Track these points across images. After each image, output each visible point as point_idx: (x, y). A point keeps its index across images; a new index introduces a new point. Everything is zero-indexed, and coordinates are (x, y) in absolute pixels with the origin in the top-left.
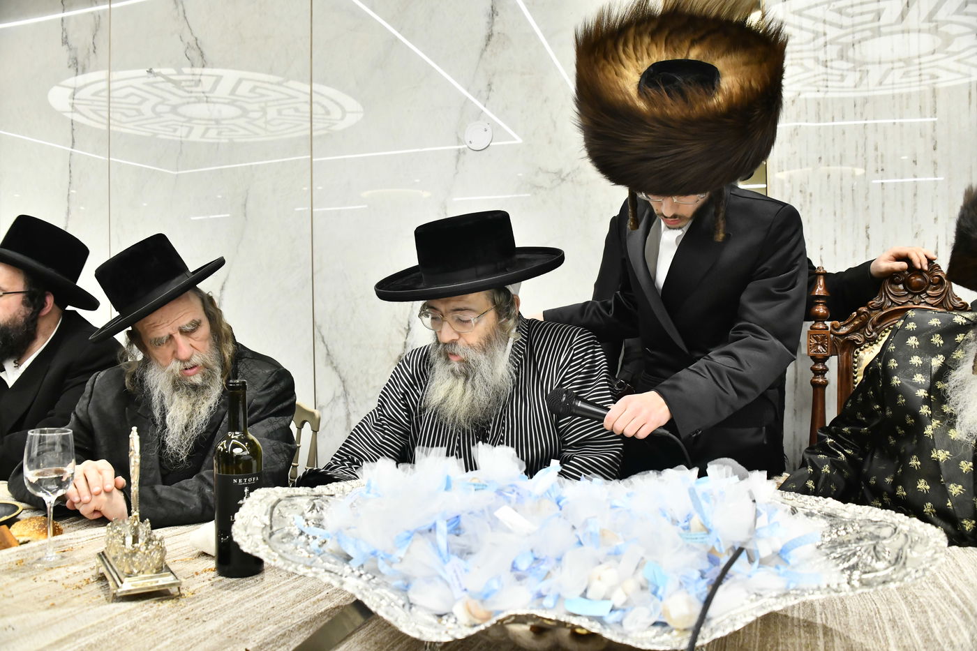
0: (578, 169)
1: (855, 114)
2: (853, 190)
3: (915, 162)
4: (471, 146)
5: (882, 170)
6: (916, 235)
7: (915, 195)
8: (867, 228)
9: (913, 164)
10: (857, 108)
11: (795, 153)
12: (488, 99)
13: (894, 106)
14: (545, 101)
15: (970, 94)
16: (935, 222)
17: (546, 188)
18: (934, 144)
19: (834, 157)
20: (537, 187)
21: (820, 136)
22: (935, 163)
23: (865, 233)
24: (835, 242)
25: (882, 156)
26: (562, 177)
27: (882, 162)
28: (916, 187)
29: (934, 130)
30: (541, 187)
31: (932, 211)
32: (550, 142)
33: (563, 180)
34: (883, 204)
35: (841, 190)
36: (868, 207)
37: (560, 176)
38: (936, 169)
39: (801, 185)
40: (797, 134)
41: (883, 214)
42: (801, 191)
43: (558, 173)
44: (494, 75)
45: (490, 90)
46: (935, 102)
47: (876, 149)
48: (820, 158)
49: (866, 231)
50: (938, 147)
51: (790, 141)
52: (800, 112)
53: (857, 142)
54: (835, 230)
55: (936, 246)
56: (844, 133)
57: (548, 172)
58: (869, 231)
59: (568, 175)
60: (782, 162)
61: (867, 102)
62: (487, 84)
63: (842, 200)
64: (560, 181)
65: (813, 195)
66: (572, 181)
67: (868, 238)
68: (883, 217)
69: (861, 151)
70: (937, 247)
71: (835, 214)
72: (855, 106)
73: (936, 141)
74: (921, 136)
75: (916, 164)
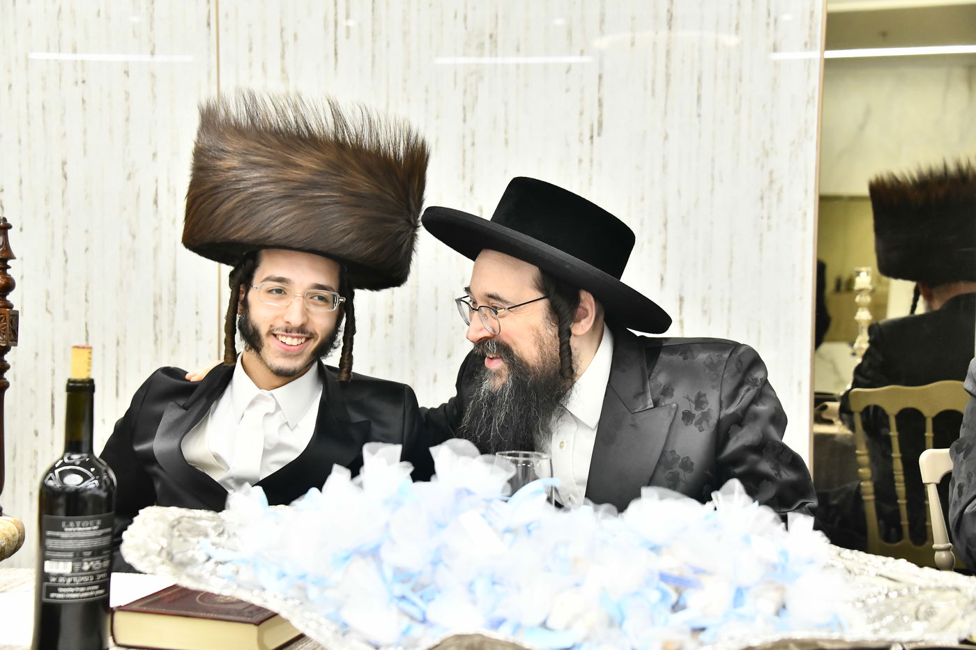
2: (44, 108)
3: (127, 73)
5: (84, 82)
6: (129, 177)
7: (127, 120)
8: (64, 163)
16: (153, 159)
22: (153, 76)
23: (61, 171)
24: (21, 182)
27: (83, 70)
28: (129, 109)
29: (152, 29)
31: (150, 143)
34: (85, 131)
35: (28, 107)
36: (65, 135)
41: (85, 145)
49: (63, 169)
54: (20, 165)
55: (155, 193)
56: (30, 25)
58: (67, 168)
63: (29, 123)
67: (66, 178)
68: (85, 151)
70: (157, 194)
71: (20, 141)
73: (154, 46)
75: (128, 76)
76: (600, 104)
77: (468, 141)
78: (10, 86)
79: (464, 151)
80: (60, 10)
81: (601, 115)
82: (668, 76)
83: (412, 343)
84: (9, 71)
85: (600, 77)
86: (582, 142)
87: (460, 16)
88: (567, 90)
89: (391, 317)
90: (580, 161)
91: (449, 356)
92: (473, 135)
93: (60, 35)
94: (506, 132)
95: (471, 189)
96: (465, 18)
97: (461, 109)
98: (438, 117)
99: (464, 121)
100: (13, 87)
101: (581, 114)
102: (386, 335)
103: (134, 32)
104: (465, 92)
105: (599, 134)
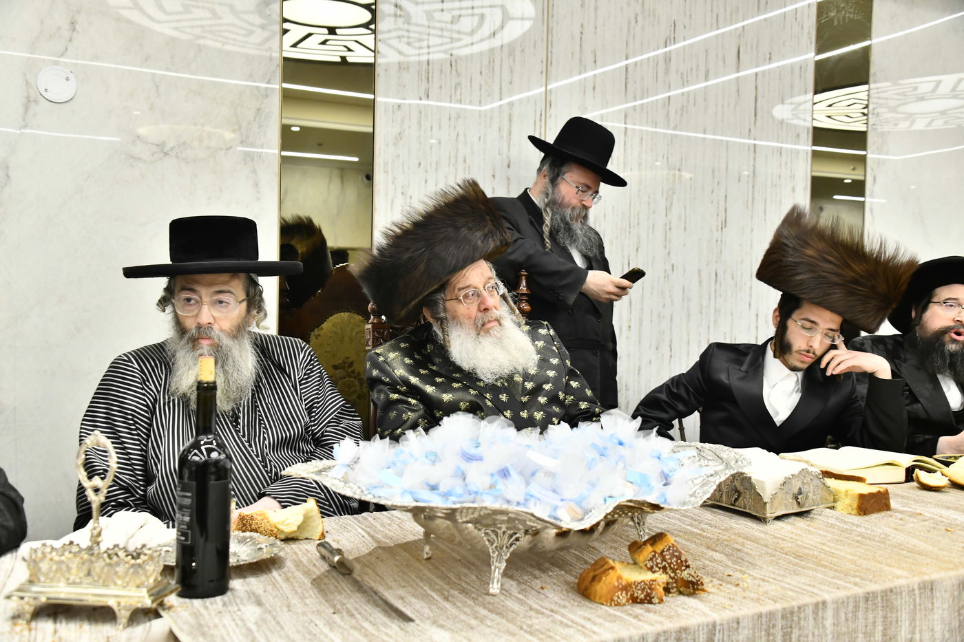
0: (184, 143)
1: (450, 126)
3: (494, 176)
4: (44, 93)
9: (493, 178)
10: (452, 119)
11: (399, 156)
12: (71, 40)
13: (480, 124)
14: (146, 59)
15: (535, 122)
17: (145, 161)
18: (508, 162)
19: (431, 164)
20: (134, 158)
21: (420, 143)
22: (509, 179)
25: (469, 168)
26: (165, 150)
29: (509, 150)
30: (139, 159)
32: (151, 109)
33: (166, 154)
37: (163, 149)
38: (509, 184)
39: (403, 187)
40: (401, 138)
42: (402, 193)
43: (161, 146)
44: (79, 12)
45: (74, 30)
46: (510, 125)
47: (465, 161)
48: (420, 164)
50: (511, 165)
51: (395, 144)
52: (404, 117)
53: (450, 153)
57: (146, 143)
59: (172, 149)
60: (387, 164)
61: (459, 117)
62: (69, 21)
64: (162, 155)
65: (413, 197)
66: (177, 157)
69: (453, 161)
72: (450, 119)
73: (510, 161)
74: (499, 154)
76: (726, 211)
77: (668, 227)
78: (426, 181)
79: (666, 232)
80: (458, 134)
81: (726, 217)
82: (753, 198)
83: (640, 342)
84: (426, 171)
85: (726, 197)
86: (718, 230)
87: (665, 157)
88: (712, 202)
89: (630, 327)
90: (717, 241)
91: (657, 349)
92: (670, 223)
93: (457, 150)
94: (685, 223)
95: (669, 254)
96: (668, 158)
97: (665, 209)
98: (654, 212)
99: (666, 215)
100: (428, 182)
101: (718, 215)
102: (627, 338)
103: (499, 152)
104: (667, 199)
105: (725, 227)
